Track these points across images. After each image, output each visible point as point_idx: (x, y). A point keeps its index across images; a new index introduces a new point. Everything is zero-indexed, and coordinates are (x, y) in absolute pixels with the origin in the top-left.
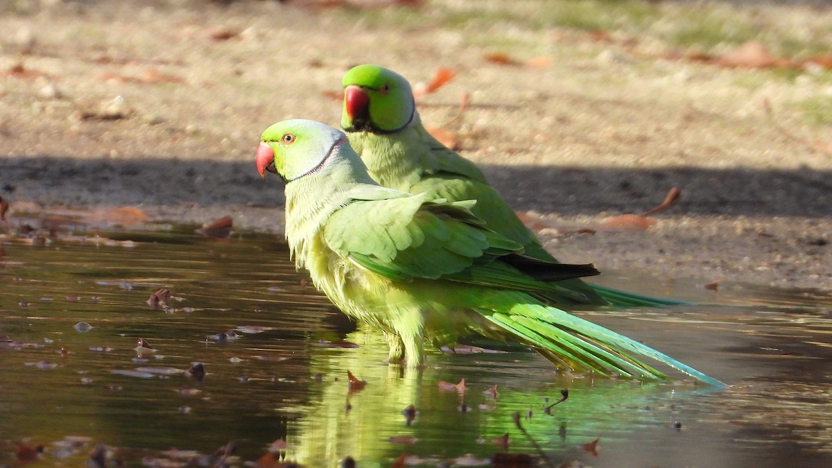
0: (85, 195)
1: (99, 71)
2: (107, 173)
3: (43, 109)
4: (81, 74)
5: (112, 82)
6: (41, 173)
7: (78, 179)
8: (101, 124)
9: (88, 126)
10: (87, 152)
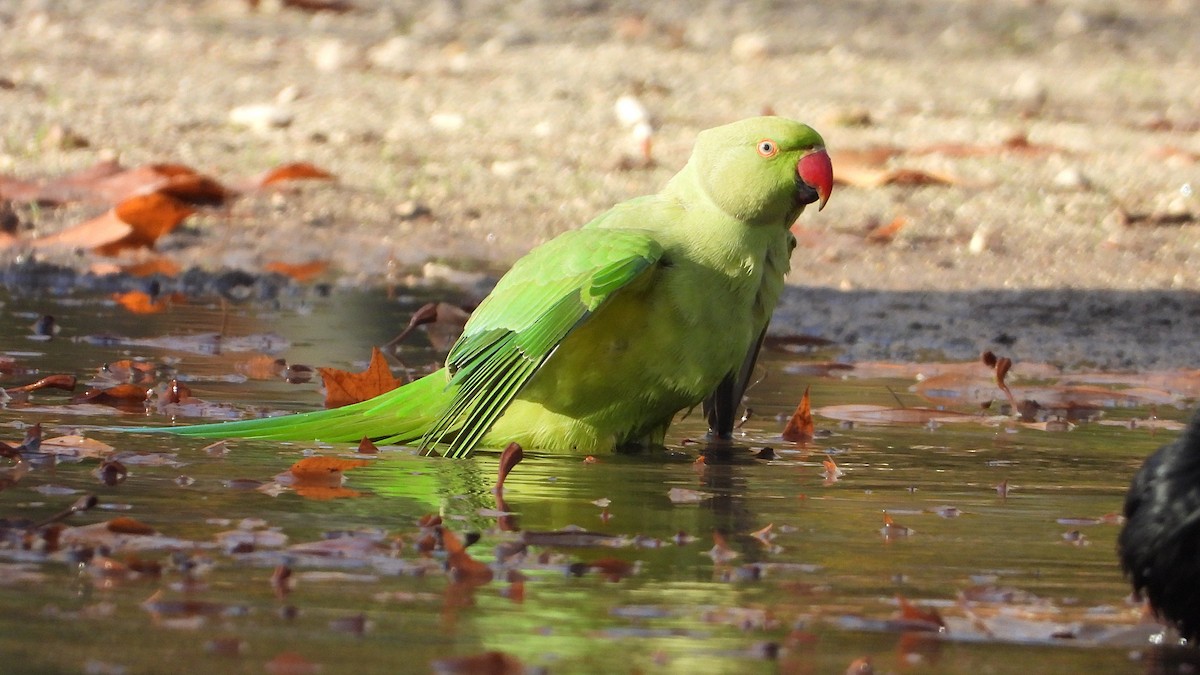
0: (1133, 350)
1: (1152, 143)
2: (1168, 313)
3: (1060, 209)
4: (1123, 149)
5: (1173, 162)
6: (1058, 315)
7: (1120, 323)
8: (1157, 233)
9: (1134, 235)
10: (1133, 279)
